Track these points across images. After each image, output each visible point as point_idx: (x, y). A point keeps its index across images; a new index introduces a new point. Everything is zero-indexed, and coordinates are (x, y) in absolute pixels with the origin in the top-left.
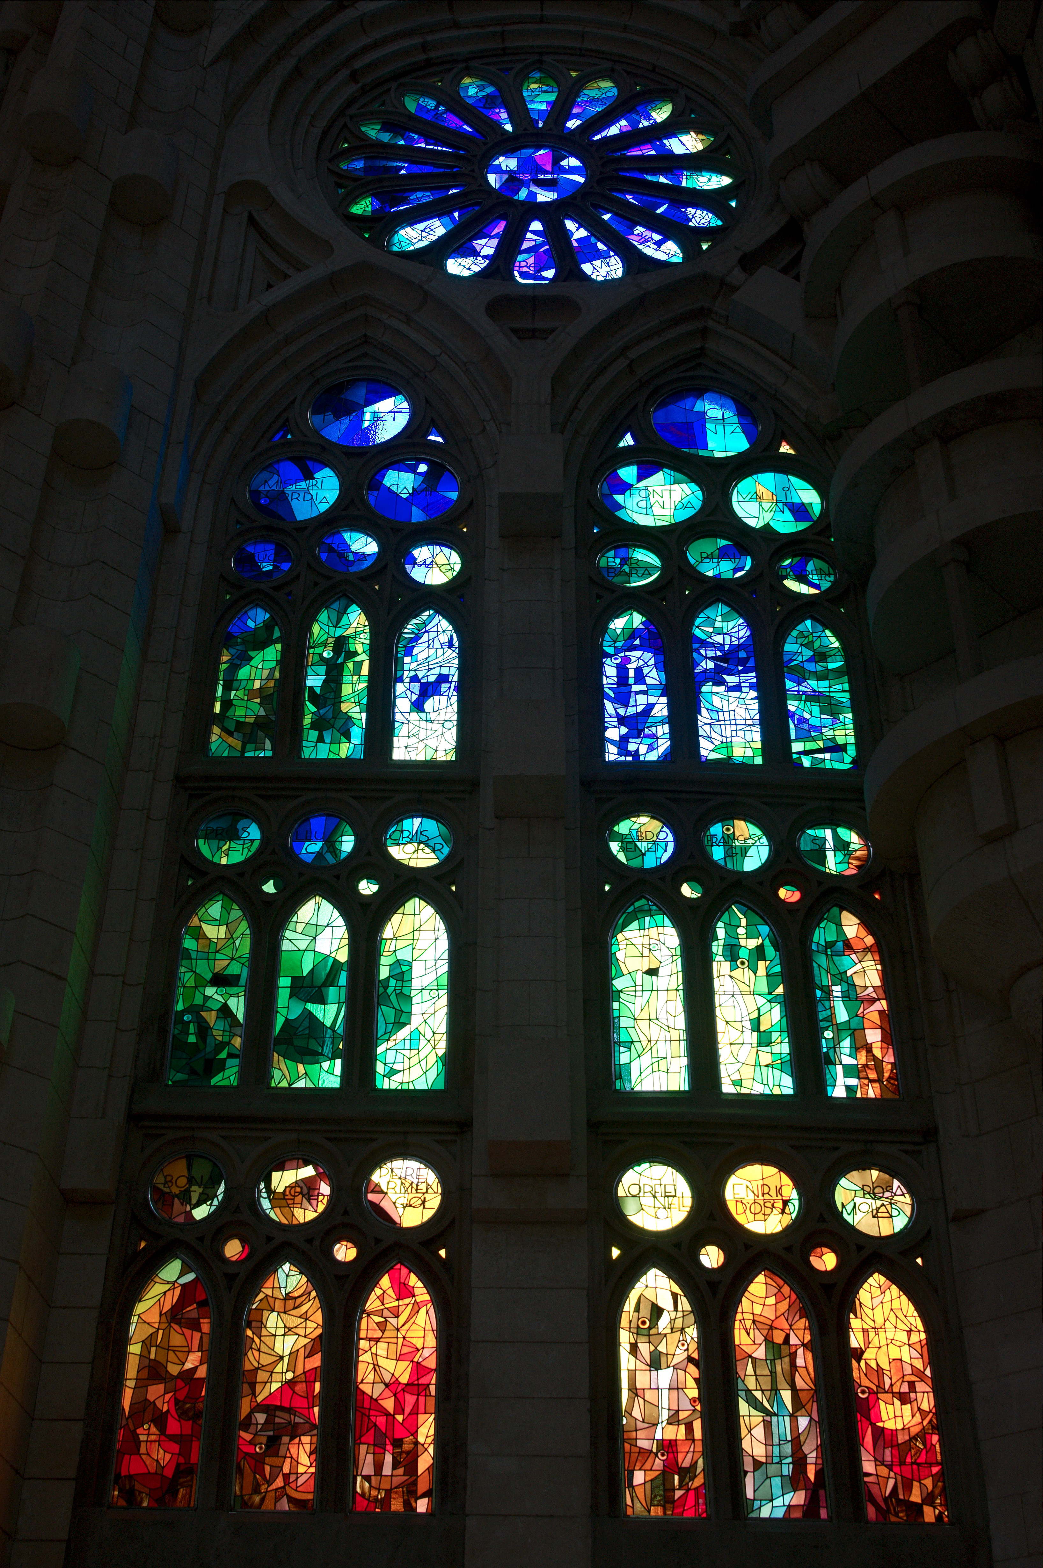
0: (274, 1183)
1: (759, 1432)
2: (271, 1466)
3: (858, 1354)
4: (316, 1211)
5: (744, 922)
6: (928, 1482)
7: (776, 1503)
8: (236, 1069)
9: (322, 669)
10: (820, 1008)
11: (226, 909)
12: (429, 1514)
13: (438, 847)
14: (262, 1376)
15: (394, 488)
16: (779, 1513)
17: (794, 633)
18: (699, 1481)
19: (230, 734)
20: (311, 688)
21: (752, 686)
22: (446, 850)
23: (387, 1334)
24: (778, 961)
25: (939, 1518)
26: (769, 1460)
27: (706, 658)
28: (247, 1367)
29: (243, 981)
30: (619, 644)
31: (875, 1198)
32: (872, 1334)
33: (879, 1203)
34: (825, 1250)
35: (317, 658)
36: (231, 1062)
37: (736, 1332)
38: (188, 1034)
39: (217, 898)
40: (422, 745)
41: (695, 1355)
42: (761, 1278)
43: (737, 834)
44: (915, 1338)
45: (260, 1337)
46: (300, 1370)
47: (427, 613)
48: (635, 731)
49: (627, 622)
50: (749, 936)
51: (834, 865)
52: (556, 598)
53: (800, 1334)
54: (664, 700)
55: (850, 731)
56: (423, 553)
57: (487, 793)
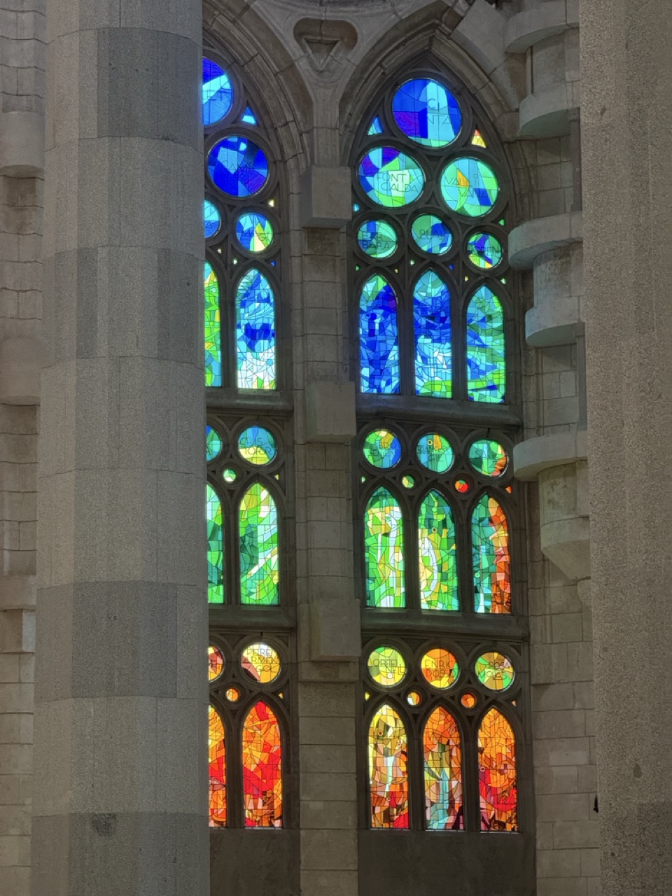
1: (434, 788)
3: (482, 751)
4: (217, 674)
5: (436, 504)
6: (510, 812)
7: (441, 821)
10: (474, 559)
12: (281, 827)
13: (268, 449)
15: (225, 164)
16: (442, 827)
17: (475, 298)
18: (406, 811)
21: (448, 340)
22: (273, 452)
23: (256, 739)
24: (453, 529)
25: (513, 830)
26: (438, 801)
27: (421, 316)
30: (370, 304)
31: (495, 669)
32: (488, 741)
33: (497, 672)
34: (469, 696)
37: (424, 738)
40: (255, 377)
41: (405, 750)
42: (437, 710)
43: (435, 446)
44: (508, 743)
46: (215, 758)
47: (252, 273)
48: (379, 371)
49: (375, 286)
50: (439, 513)
51: (488, 469)
52: (338, 279)
53: (455, 740)
54: (395, 348)
55: (503, 376)
56: (246, 221)
57: (298, 419)
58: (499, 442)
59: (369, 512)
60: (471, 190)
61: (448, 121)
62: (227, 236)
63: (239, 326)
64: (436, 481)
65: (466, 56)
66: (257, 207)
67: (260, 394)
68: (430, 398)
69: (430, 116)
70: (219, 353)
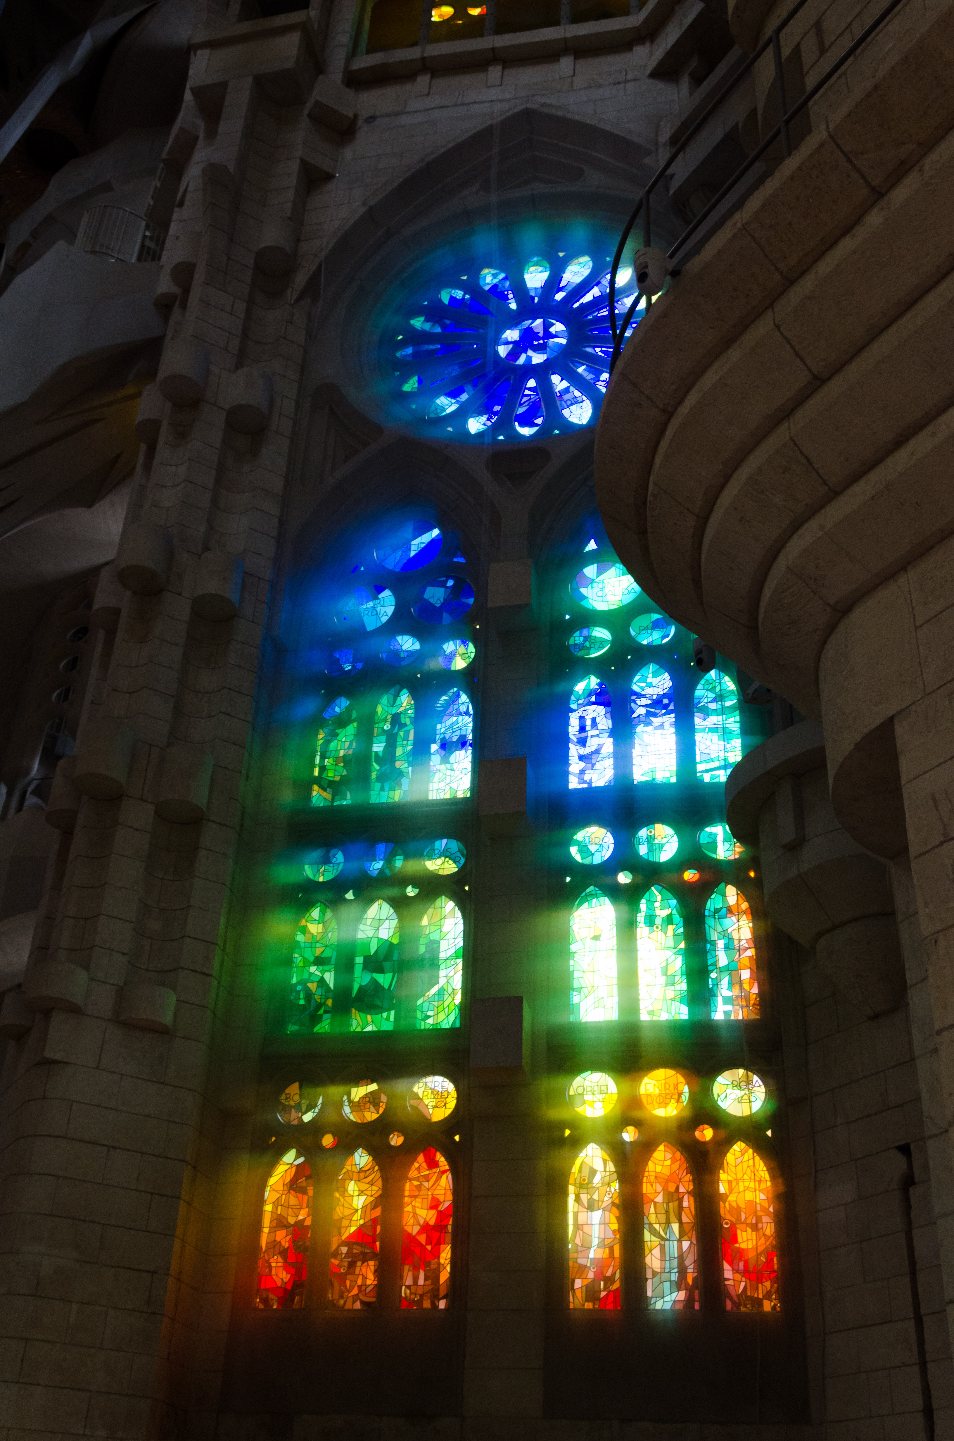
0: (352, 1096)
1: (657, 1252)
2: (351, 1281)
3: (724, 1198)
4: (378, 1113)
5: (659, 898)
6: (767, 1284)
7: (666, 1299)
8: (329, 1021)
9: (384, 738)
10: (709, 956)
11: (323, 913)
12: (447, 1309)
13: (458, 859)
14: (345, 1223)
15: (431, 600)
16: (668, 1306)
17: (703, 682)
18: (616, 1285)
19: (325, 790)
20: (376, 753)
21: (671, 725)
22: (463, 861)
23: (422, 1193)
24: (681, 924)
25: (774, 1308)
26: (663, 1270)
27: (640, 706)
28: (336, 1217)
29: (333, 961)
30: (580, 702)
31: (740, 1089)
32: (734, 1184)
33: (743, 1092)
34: (706, 1126)
35: (380, 730)
36: (326, 1016)
37: (644, 1185)
38: (299, 999)
39: (317, 905)
40: (448, 787)
41: (617, 1201)
42: (661, 1148)
43: (656, 835)
44: (763, 1186)
45: (344, 1197)
46: (368, 1219)
47: (452, 690)
48: (590, 765)
49: (586, 684)
50: (662, 908)
51: (722, 853)
53: (686, 1185)
54: (610, 740)
55: (738, 752)
56: (449, 646)
59: (574, 915)
63: (434, 741)
64: (657, 872)
66: (461, 632)
67: (455, 803)
68: (649, 786)
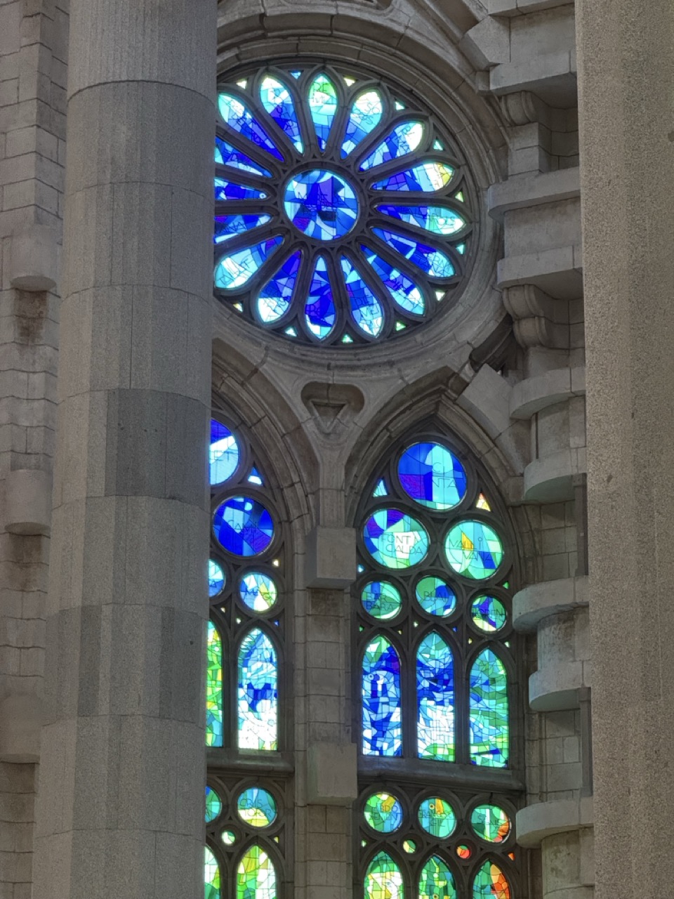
5: (437, 870)
13: (268, 812)
15: (230, 524)
17: (478, 661)
21: (451, 702)
22: (273, 814)
27: (425, 678)
30: (373, 665)
40: (256, 738)
43: (437, 810)
47: (256, 632)
48: (381, 733)
49: (378, 647)
50: (440, 879)
51: (489, 834)
52: (341, 640)
54: (398, 710)
55: (505, 739)
56: (251, 581)
57: (299, 781)
58: (501, 807)
59: (369, 877)
60: (476, 553)
61: (453, 484)
62: (231, 596)
63: (241, 686)
64: (437, 846)
65: (471, 421)
66: (261, 567)
67: (261, 755)
68: (432, 762)
69: (434, 479)
70: (220, 713)
